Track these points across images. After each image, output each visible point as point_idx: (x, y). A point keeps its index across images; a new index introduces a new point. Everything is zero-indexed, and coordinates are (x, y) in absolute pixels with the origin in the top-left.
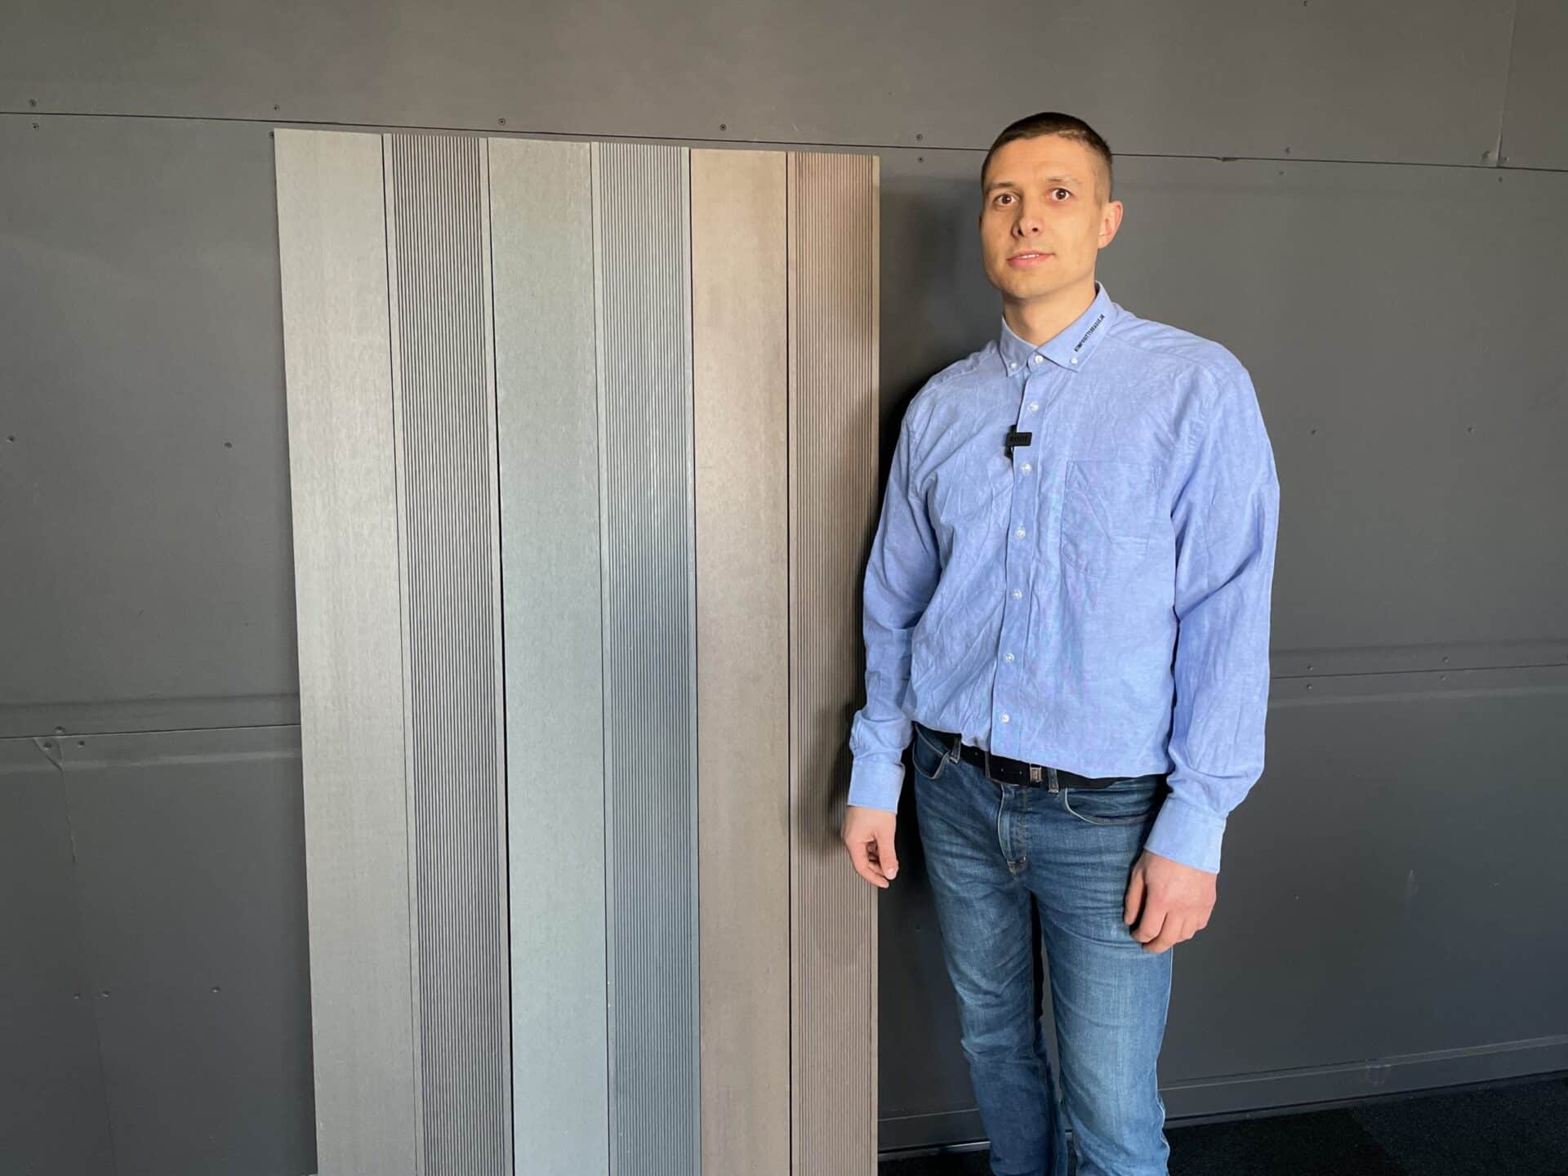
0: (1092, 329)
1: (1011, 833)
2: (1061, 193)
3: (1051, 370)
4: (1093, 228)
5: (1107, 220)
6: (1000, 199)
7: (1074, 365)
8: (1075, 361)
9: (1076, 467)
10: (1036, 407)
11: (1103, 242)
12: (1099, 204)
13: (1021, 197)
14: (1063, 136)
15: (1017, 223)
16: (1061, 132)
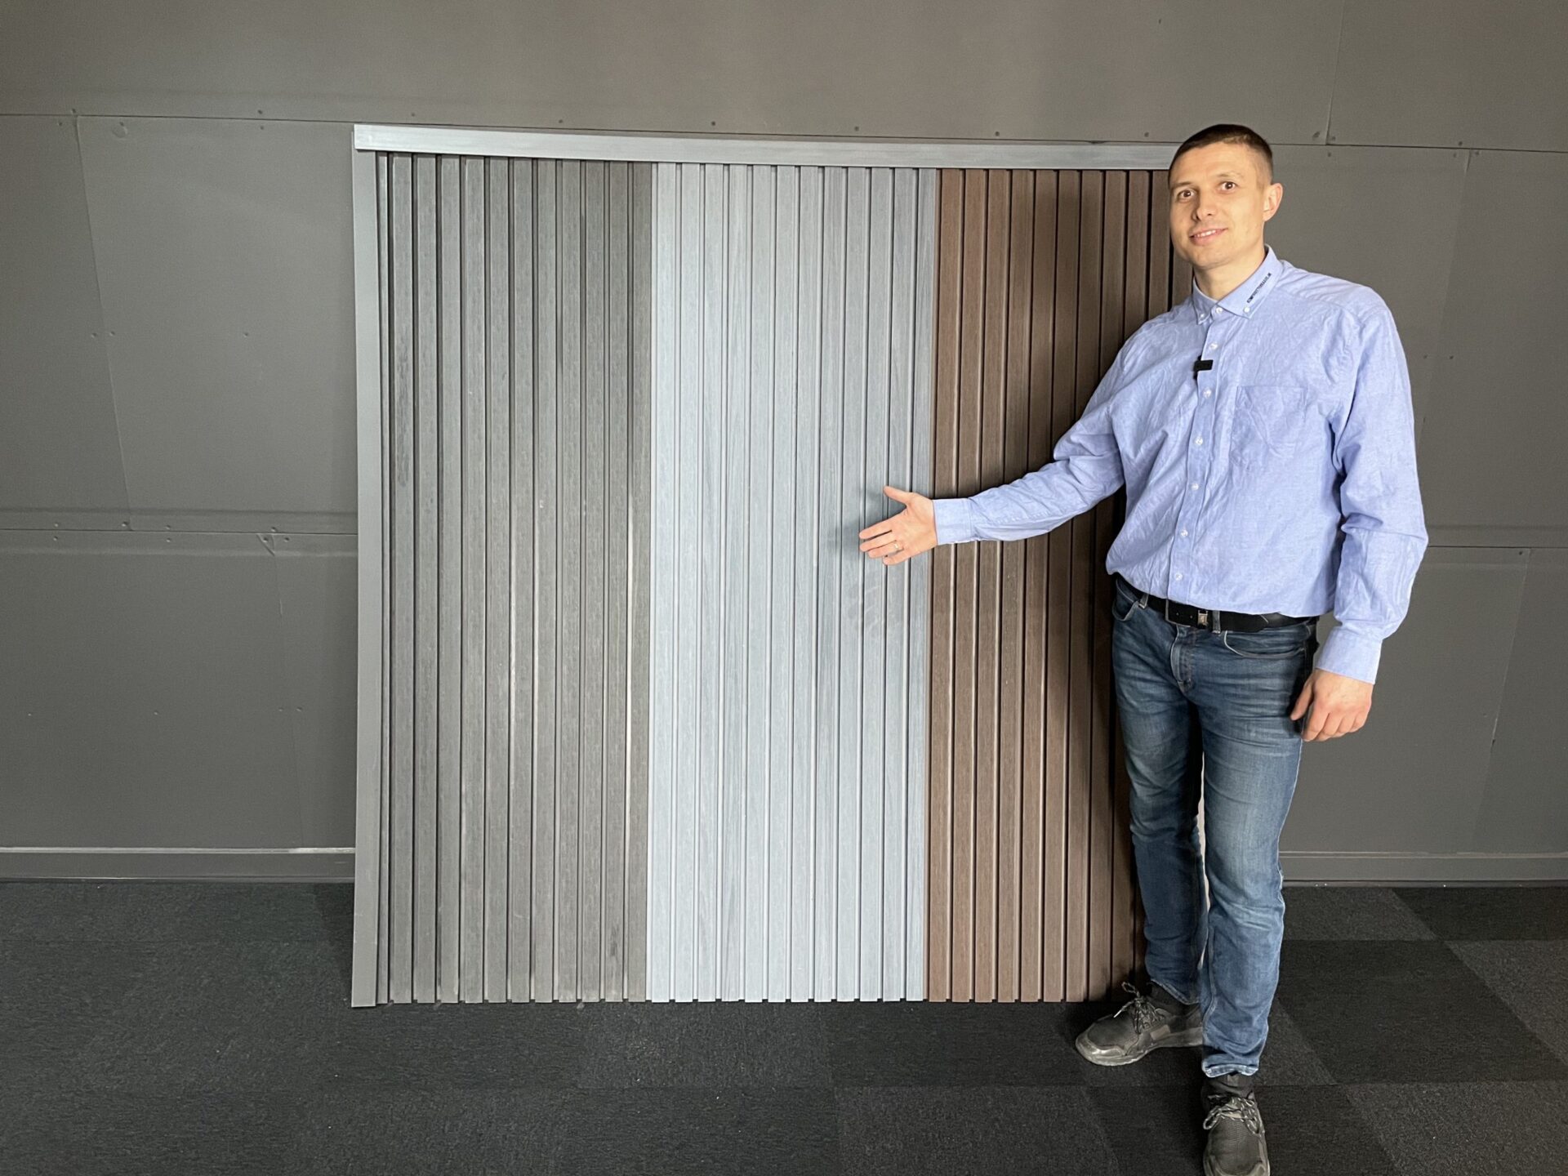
0: (1261, 285)
1: (1180, 659)
2: (1229, 185)
3: (1229, 318)
4: (1258, 207)
5: (1270, 199)
6: (1182, 195)
7: (1247, 313)
8: (1247, 310)
9: (1244, 391)
10: (1215, 346)
11: (1267, 217)
12: (1261, 188)
13: (1197, 191)
14: (1228, 143)
15: (1195, 211)
16: (1226, 139)
